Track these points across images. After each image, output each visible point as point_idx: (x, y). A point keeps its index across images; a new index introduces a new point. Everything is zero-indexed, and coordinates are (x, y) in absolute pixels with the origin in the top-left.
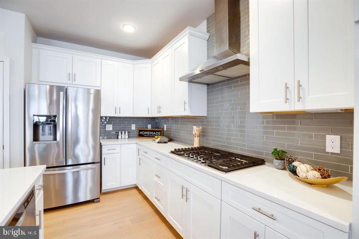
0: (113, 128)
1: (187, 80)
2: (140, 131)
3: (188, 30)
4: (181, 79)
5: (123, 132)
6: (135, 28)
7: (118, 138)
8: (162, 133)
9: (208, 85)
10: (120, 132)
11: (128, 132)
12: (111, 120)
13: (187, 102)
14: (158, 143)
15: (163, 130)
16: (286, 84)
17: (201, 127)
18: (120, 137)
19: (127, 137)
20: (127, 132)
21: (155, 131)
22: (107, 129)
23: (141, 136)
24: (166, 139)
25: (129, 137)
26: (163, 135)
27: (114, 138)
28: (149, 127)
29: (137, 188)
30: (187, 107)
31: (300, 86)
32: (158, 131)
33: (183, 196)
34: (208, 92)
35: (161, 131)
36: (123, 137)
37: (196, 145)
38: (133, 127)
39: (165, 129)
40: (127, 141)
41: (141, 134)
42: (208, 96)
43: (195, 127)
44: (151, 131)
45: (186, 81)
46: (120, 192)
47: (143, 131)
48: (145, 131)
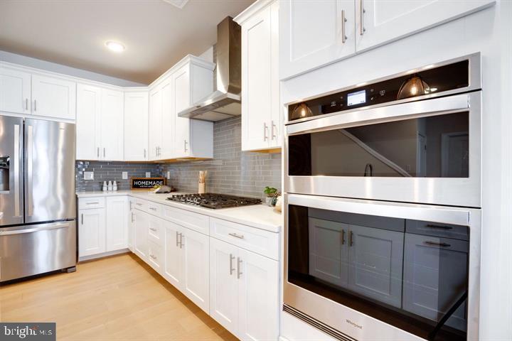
0: (94, 176)
1: (188, 115)
2: (134, 180)
3: (188, 59)
4: (180, 115)
5: (110, 182)
6: (124, 48)
7: (102, 190)
8: (164, 182)
9: (214, 122)
10: (105, 182)
11: (117, 182)
12: (92, 165)
13: (188, 141)
14: (157, 193)
15: (166, 179)
16: (265, 124)
17: (206, 172)
18: (105, 188)
19: (115, 188)
20: (115, 182)
21: (156, 180)
22: (85, 178)
23: (135, 187)
24: (168, 189)
25: (118, 189)
26: (166, 185)
27: (97, 190)
28: (148, 175)
29: (130, 253)
30: (188, 147)
31: (273, 125)
32: (160, 180)
33: (177, 243)
34: (214, 131)
35: (162, 180)
36: (110, 188)
37: (201, 191)
38: (125, 175)
39: (169, 178)
40: (115, 193)
41: (137, 184)
42: (214, 135)
43: (201, 172)
44: (150, 180)
45: (187, 117)
46: (106, 260)
47: (138, 180)
48: (141, 180)
